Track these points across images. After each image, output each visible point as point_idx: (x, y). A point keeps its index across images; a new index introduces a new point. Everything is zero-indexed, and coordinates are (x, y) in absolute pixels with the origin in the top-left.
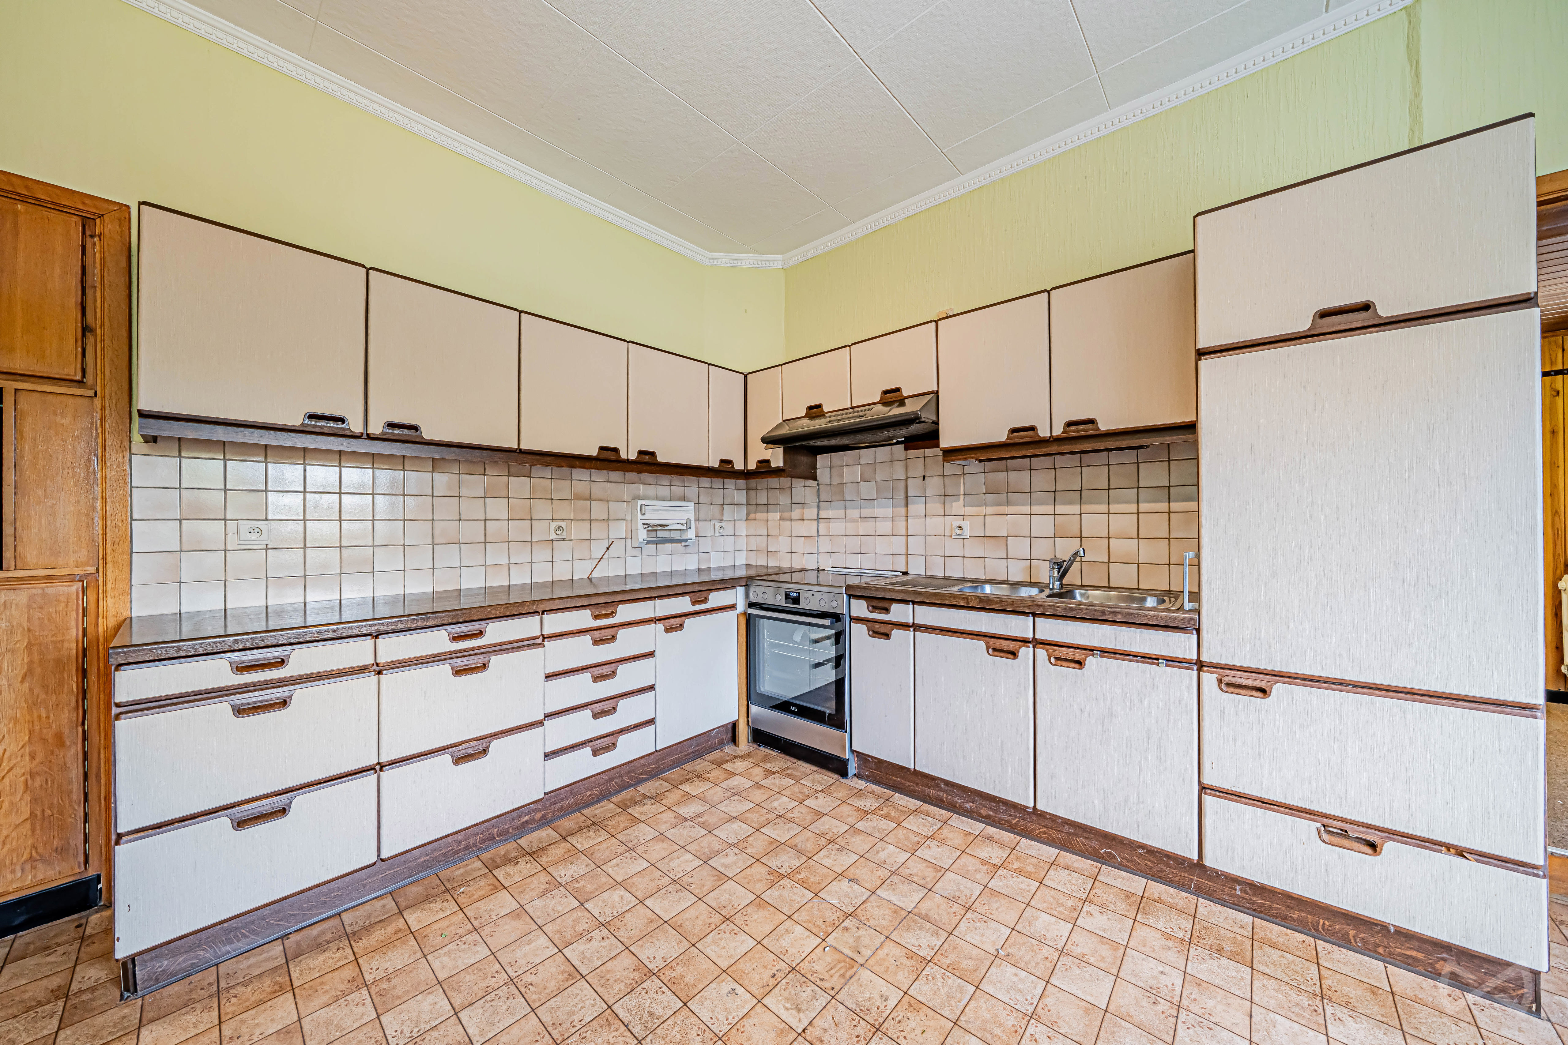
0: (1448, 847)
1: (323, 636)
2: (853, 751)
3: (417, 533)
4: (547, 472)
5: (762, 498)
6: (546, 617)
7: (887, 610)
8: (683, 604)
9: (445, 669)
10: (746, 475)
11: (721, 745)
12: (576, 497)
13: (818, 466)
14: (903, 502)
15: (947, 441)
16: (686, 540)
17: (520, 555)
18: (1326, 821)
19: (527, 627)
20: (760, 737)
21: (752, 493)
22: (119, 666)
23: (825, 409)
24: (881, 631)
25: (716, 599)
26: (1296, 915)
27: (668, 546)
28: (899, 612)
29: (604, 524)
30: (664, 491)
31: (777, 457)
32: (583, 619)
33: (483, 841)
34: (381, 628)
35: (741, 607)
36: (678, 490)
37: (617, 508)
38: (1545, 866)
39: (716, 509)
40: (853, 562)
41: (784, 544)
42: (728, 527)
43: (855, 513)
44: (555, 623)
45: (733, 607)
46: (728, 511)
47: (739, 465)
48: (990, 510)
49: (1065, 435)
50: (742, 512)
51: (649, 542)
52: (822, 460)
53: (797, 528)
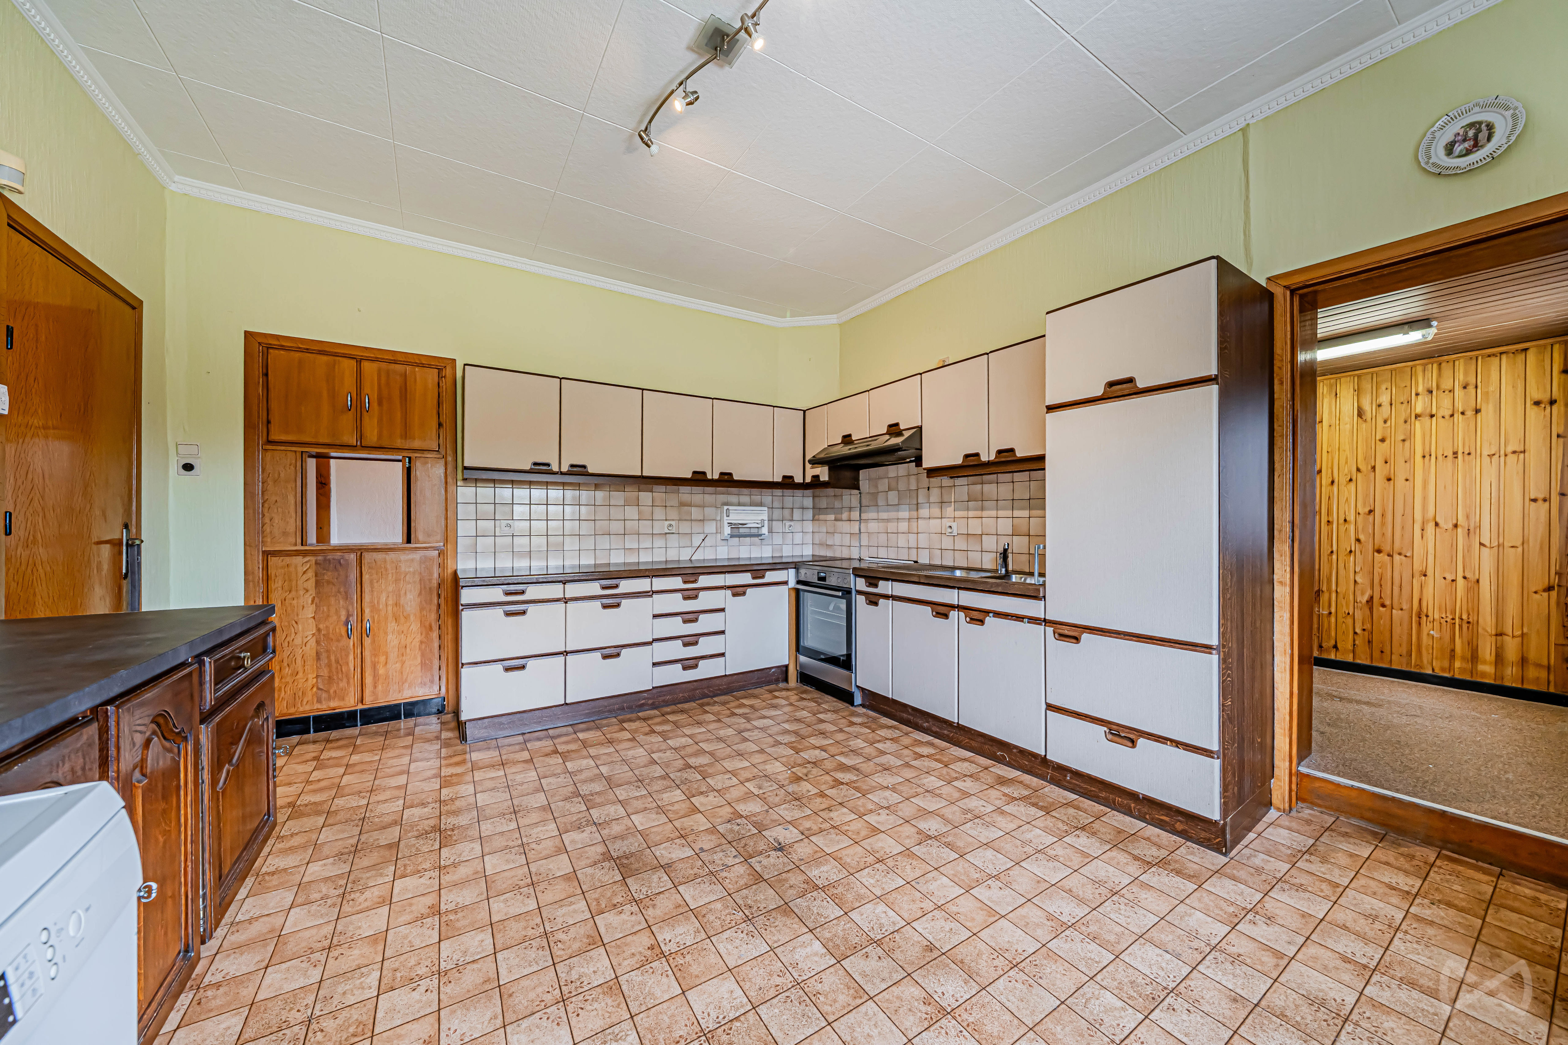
0: (1172, 741)
1: (541, 580)
2: (858, 687)
3: (586, 528)
4: (662, 488)
5: (823, 503)
6: (654, 579)
7: (876, 586)
8: (746, 578)
9: (597, 604)
10: (804, 486)
11: (777, 681)
12: (682, 504)
13: (860, 478)
14: (915, 506)
15: (927, 463)
16: (761, 535)
17: (646, 543)
18: (1110, 726)
19: (643, 584)
20: (806, 678)
21: (817, 499)
22: (463, 587)
23: (854, 438)
24: (873, 600)
25: (770, 577)
26: (1103, 794)
27: (748, 539)
28: (885, 587)
29: (701, 523)
30: (745, 499)
31: (823, 473)
32: (676, 582)
33: (618, 709)
34: (567, 579)
35: (792, 583)
36: (757, 498)
37: (709, 511)
38: (1219, 751)
39: (787, 512)
40: (882, 553)
41: (837, 539)
42: (797, 526)
43: (884, 515)
44: (660, 583)
45: (786, 583)
46: (797, 514)
47: (798, 479)
48: (971, 514)
49: (997, 460)
50: (809, 514)
51: (732, 536)
52: (863, 474)
53: (845, 526)
